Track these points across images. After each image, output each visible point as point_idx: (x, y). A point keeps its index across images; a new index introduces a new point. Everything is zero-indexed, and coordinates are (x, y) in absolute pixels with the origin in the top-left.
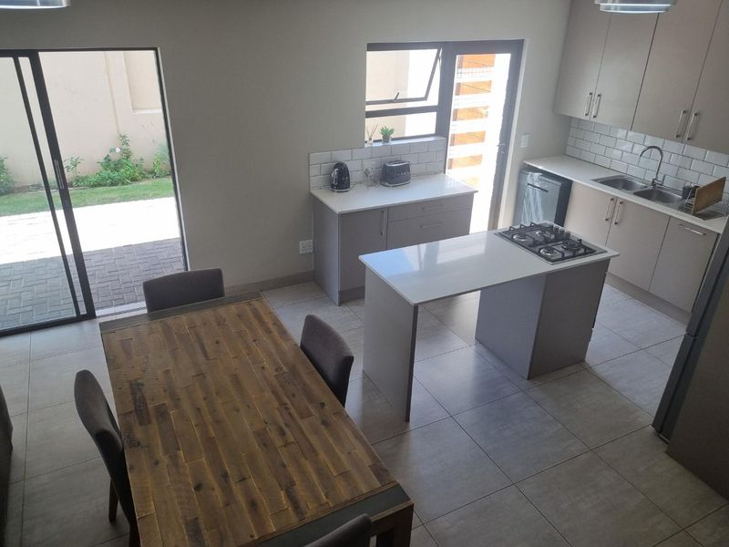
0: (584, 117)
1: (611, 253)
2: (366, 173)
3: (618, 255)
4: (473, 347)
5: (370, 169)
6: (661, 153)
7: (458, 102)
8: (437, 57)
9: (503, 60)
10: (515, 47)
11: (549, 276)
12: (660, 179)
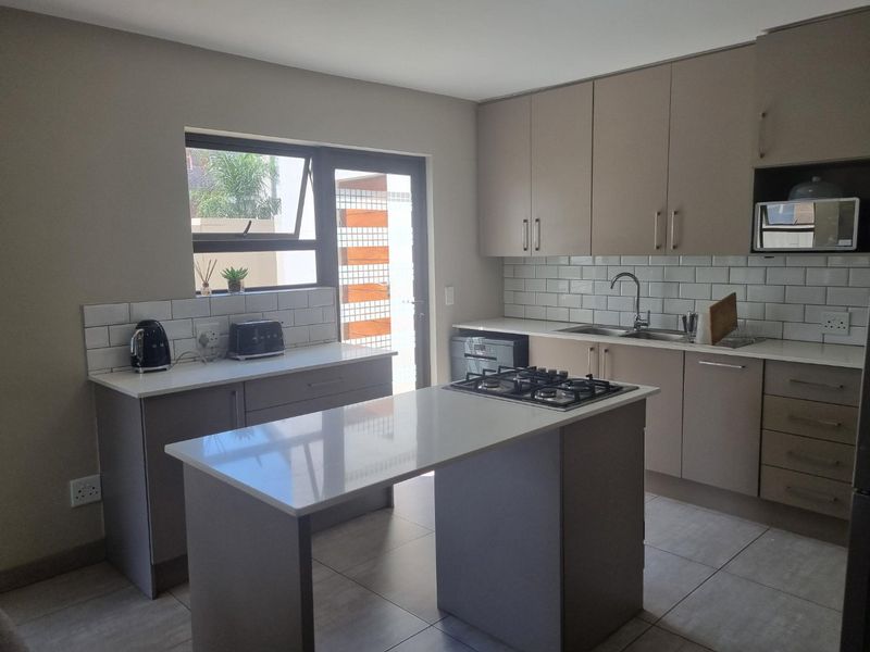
0: (523, 254)
1: (644, 390)
2: (203, 342)
3: (657, 392)
4: (439, 625)
5: (209, 336)
6: (636, 280)
7: (347, 237)
8: (306, 171)
9: (400, 183)
10: (414, 167)
11: (564, 430)
12: (643, 317)
